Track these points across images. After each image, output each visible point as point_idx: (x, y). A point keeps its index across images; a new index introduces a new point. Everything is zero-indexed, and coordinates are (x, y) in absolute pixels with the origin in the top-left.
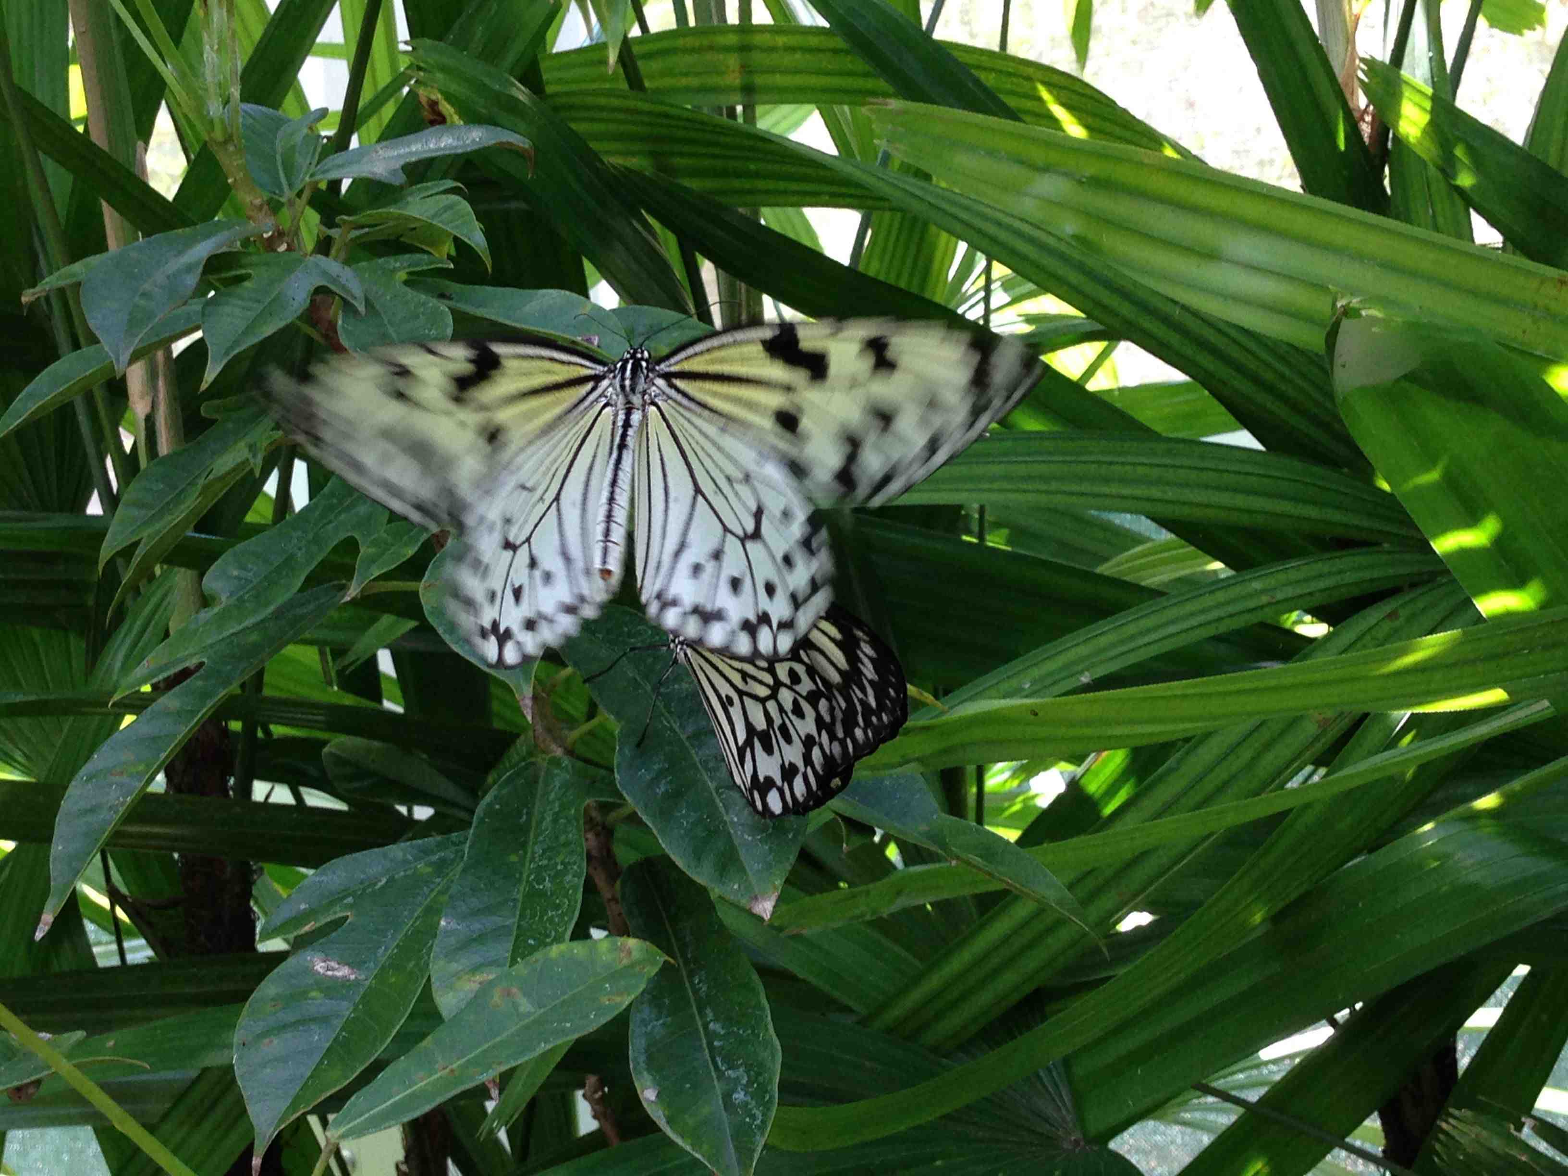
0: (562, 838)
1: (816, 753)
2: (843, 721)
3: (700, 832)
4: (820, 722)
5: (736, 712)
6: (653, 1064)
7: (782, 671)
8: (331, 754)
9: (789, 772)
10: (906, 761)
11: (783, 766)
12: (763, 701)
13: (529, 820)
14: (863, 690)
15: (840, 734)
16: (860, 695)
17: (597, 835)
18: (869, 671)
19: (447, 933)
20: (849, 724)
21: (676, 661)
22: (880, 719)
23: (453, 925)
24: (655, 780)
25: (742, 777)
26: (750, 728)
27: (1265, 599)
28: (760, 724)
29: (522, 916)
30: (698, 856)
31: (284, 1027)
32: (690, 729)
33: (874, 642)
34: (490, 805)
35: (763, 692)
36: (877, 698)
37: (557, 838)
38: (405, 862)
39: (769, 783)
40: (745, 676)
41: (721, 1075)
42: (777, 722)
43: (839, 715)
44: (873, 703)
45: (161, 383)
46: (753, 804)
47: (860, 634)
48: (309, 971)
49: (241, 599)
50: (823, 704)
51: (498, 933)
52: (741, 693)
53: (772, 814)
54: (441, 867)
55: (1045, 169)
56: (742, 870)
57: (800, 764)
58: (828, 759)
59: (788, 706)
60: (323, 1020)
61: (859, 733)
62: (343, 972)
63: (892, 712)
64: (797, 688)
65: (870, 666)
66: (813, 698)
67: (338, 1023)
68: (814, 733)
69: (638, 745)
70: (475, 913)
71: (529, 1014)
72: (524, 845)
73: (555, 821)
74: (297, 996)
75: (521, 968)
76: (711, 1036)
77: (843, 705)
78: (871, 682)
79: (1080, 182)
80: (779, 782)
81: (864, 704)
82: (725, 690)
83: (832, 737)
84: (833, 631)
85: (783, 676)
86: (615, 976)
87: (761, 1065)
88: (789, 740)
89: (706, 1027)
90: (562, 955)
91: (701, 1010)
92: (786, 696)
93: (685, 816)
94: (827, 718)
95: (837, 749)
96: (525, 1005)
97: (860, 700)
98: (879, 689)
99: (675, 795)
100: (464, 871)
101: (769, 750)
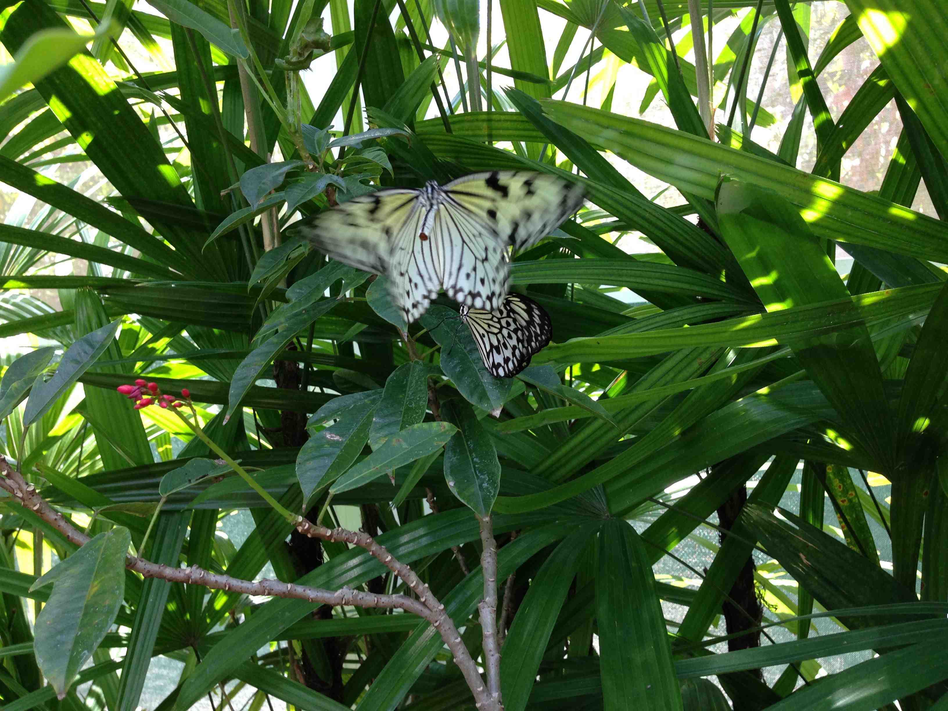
0: (419, 388)
1: (517, 352)
2: (527, 340)
3: (472, 385)
4: (518, 340)
5: (486, 339)
6: (453, 473)
7: (503, 322)
8: (336, 375)
9: (506, 360)
10: (549, 360)
11: (504, 358)
12: (496, 334)
13: (406, 384)
14: (535, 327)
15: (526, 345)
16: (534, 329)
17: (432, 392)
18: (537, 320)
19: (375, 423)
20: (529, 341)
21: (463, 323)
22: (542, 338)
23: (378, 420)
24: (455, 367)
25: (488, 364)
26: (491, 345)
27: (679, 319)
28: (495, 343)
29: (404, 417)
30: (472, 394)
31: (314, 458)
32: (468, 348)
33: (540, 309)
34: (392, 378)
35: (496, 331)
36: (540, 330)
37: (417, 389)
38: (360, 399)
39: (499, 365)
40: (489, 325)
41: (478, 477)
42: (502, 342)
43: (526, 338)
44: (539, 332)
45: (276, 241)
46: (493, 374)
47: (534, 306)
48: (324, 437)
49: (300, 300)
50: (519, 333)
51: (396, 423)
52: (488, 332)
53: (500, 376)
54: (374, 401)
55: (607, 128)
56: (489, 399)
57: (511, 357)
58: (521, 353)
59: (506, 335)
60: (329, 455)
61: (533, 344)
62: (337, 438)
63: (545, 335)
64: (509, 328)
65: (538, 318)
66: (515, 331)
67: (335, 456)
68: (517, 344)
69: (449, 354)
70: (387, 416)
71: (406, 448)
72: (405, 392)
73: (417, 382)
74: (320, 447)
75: (403, 432)
76: (474, 463)
77: (527, 334)
78: (538, 324)
79: (621, 133)
80: (503, 364)
81: (535, 333)
82: (482, 331)
83: (523, 346)
84: (524, 306)
85: (504, 324)
86: (439, 435)
87: (493, 473)
88: (506, 348)
89: (472, 459)
90: (419, 427)
91: (471, 454)
92: (505, 332)
93: (466, 380)
94: (521, 338)
95: (524, 351)
96: (405, 445)
97: (534, 332)
98: (541, 327)
99: (462, 372)
100: (382, 401)
101: (499, 353)
